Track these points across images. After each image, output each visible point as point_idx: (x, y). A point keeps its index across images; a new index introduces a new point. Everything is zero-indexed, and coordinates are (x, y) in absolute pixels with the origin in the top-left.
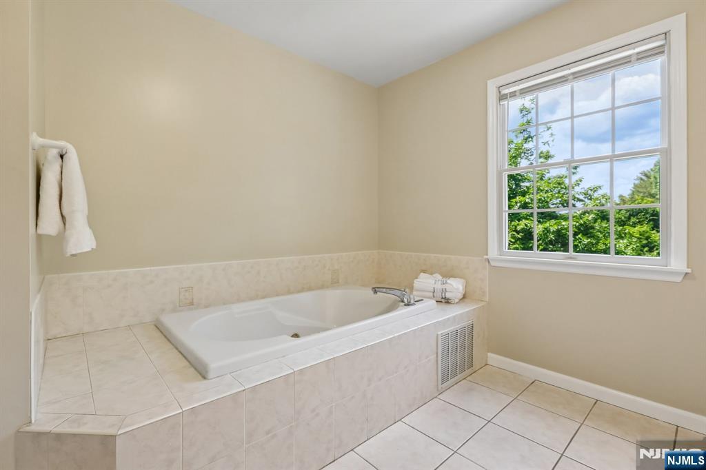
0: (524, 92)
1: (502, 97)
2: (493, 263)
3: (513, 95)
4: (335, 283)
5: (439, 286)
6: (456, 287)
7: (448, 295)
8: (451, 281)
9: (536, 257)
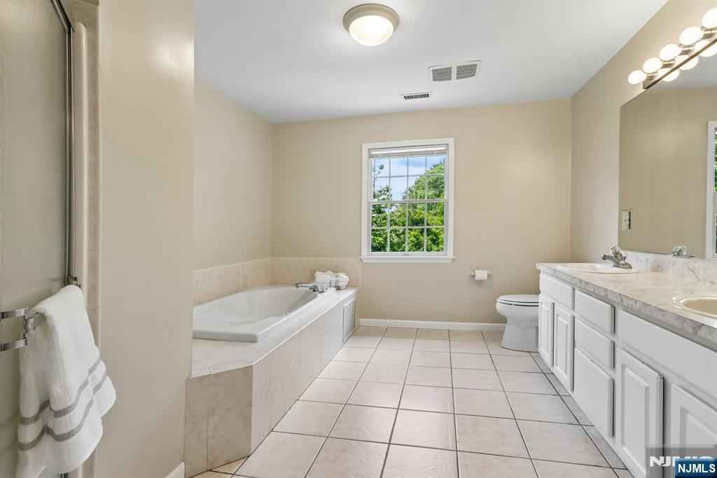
0: (384, 156)
1: (371, 156)
2: (364, 261)
3: (378, 156)
4: (245, 287)
5: (334, 279)
6: (344, 278)
7: (340, 284)
8: (340, 274)
9: (387, 256)
